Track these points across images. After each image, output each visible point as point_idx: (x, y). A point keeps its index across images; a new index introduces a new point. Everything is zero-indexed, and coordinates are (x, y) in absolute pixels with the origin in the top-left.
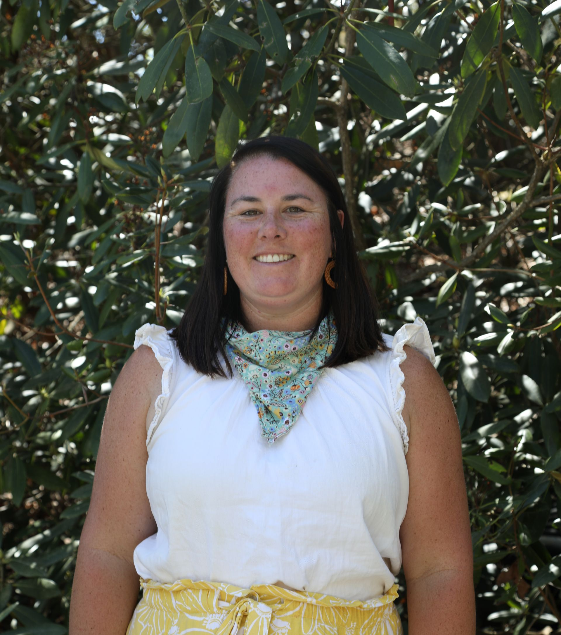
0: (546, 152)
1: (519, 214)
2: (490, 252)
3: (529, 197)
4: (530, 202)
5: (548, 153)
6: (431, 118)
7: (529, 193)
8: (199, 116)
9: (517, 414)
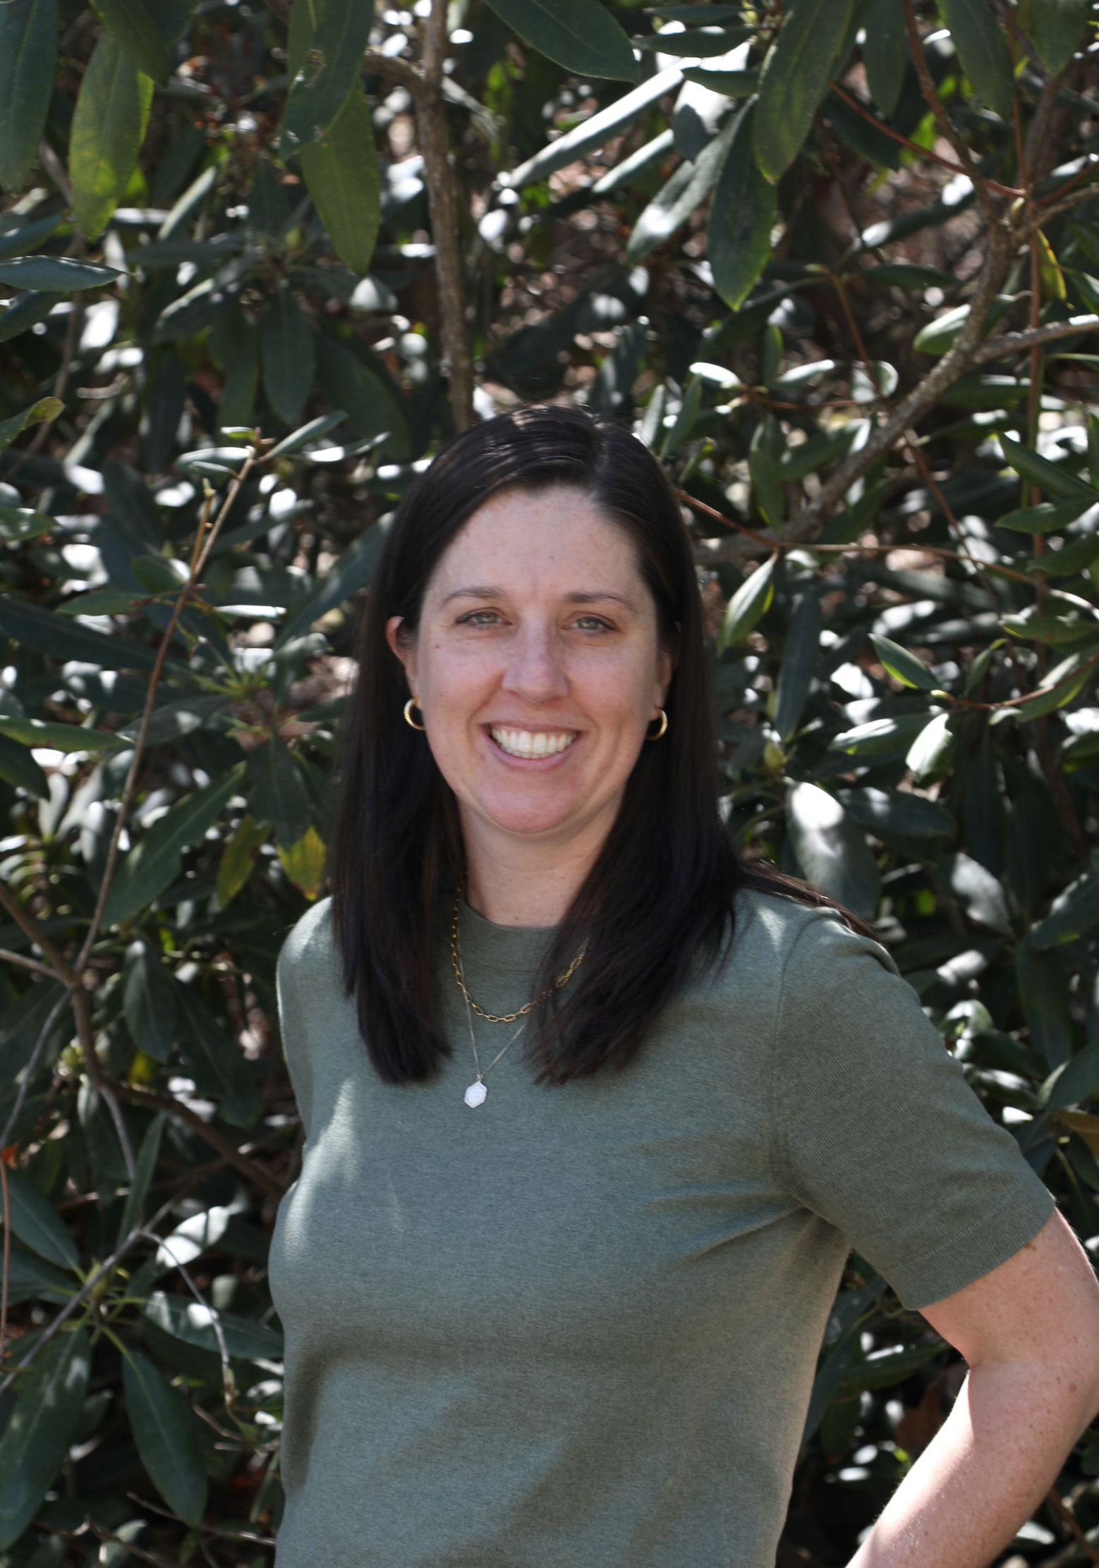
0: (1020, 201)
1: (944, 384)
2: (861, 502)
3: (973, 336)
4: (975, 349)
5: (1023, 206)
6: (688, 110)
7: (972, 323)
8: (21, 59)
9: (943, 961)
